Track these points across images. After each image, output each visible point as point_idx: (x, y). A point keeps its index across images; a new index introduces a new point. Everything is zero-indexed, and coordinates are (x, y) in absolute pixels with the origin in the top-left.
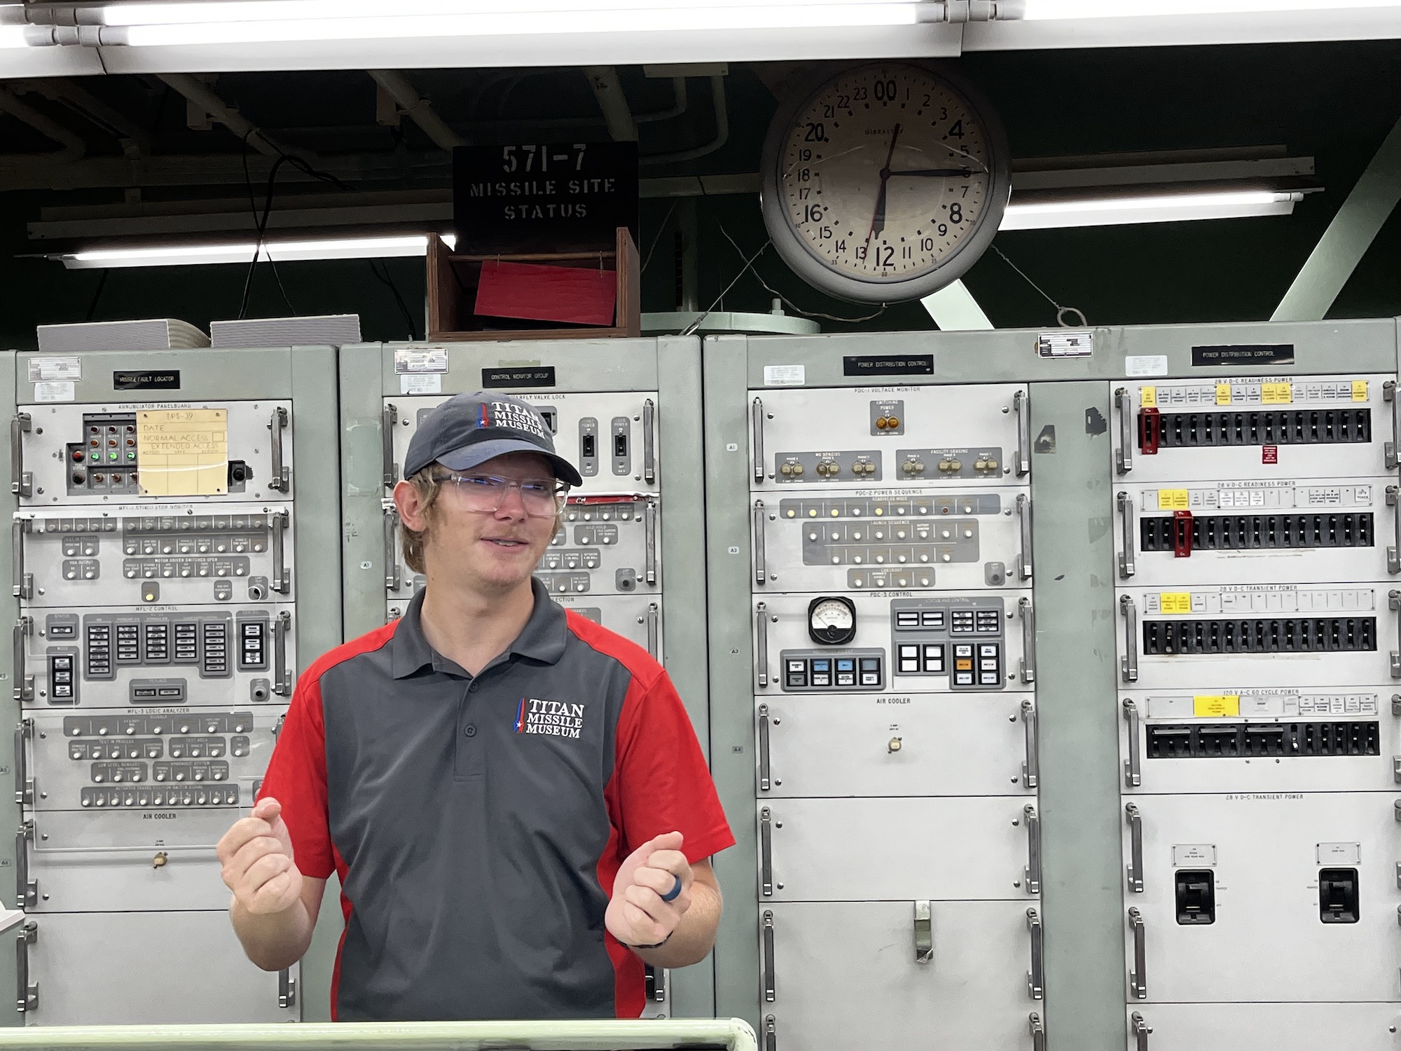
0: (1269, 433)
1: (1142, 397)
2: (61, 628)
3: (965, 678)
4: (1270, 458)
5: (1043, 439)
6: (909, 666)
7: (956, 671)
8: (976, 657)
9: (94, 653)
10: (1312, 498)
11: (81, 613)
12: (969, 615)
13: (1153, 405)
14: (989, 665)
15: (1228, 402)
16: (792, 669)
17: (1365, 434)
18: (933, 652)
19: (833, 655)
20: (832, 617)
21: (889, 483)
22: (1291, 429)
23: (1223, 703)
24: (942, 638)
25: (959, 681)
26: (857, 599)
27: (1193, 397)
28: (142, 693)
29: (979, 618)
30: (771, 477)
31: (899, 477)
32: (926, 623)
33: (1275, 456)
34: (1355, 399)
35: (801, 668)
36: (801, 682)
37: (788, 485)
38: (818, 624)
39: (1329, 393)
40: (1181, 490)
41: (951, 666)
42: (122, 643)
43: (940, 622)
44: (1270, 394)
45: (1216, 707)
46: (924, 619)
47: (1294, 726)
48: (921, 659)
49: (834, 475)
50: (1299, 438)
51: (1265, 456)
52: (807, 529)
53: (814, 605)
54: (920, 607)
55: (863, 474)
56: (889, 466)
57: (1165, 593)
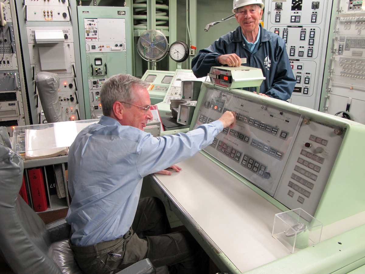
2: (342, 40)
9: (347, 45)
11: (346, 36)
28: (354, 54)
42: (352, 43)
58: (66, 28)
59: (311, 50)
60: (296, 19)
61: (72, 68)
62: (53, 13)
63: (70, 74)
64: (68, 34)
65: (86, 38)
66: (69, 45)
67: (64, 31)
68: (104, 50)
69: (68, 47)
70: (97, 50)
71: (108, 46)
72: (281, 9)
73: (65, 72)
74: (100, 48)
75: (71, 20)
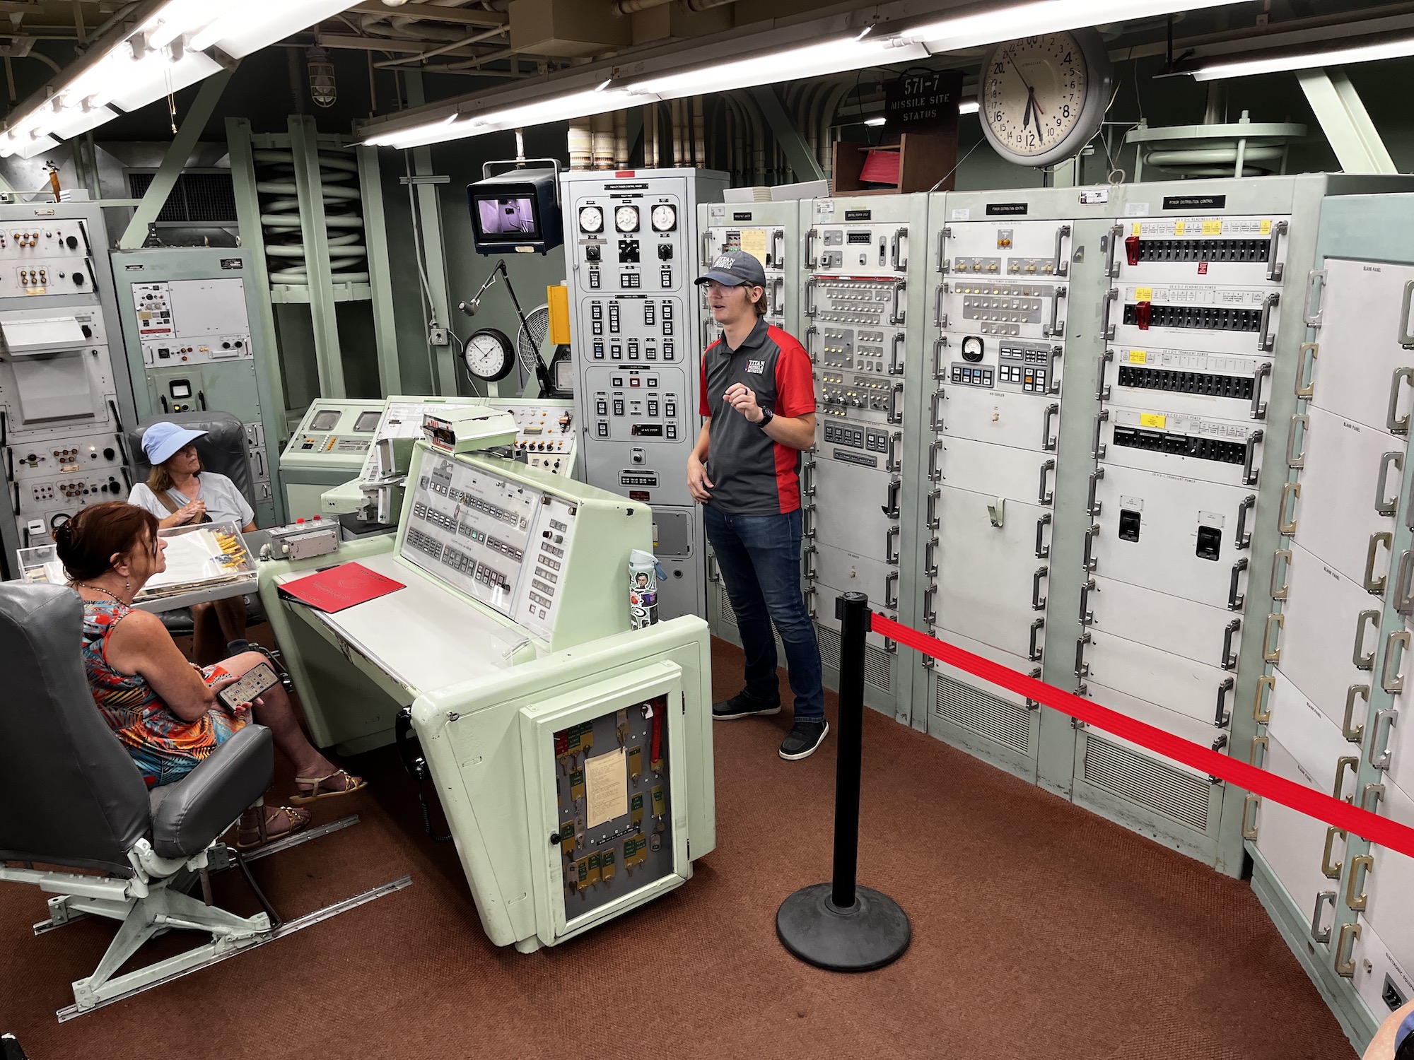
0: (1205, 254)
1: (1132, 229)
3: (1029, 387)
4: (1202, 271)
5: (1078, 254)
6: (1005, 377)
7: (1025, 383)
8: (1034, 377)
10: (1225, 298)
12: (1034, 353)
13: (1137, 235)
14: (1040, 381)
15: (1182, 233)
16: (955, 372)
17: (1265, 257)
18: (1016, 371)
19: (972, 367)
20: (973, 347)
21: (1004, 277)
22: (1218, 252)
23: (1157, 420)
24: (1020, 364)
25: (1026, 388)
26: (986, 339)
27: (1162, 230)
29: (1038, 355)
30: (953, 270)
31: (1008, 274)
32: (1014, 355)
33: (1206, 269)
34: (1261, 232)
35: (959, 372)
36: (958, 379)
37: (960, 275)
38: (968, 351)
39: (1245, 228)
40: (1148, 288)
41: (1023, 379)
43: (1020, 355)
44: (1207, 228)
45: (1152, 421)
46: (1013, 353)
47: (1196, 439)
48: (1010, 373)
49: (980, 271)
50: (1222, 258)
51: (1199, 269)
52: (966, 299)
53: (966, 339)
54: (1012, 346)
55: (991, 271)
56: (1004, 267)
57: (1133, 351)
58: (85, 310)
59: (669, 345)
60: (631, 281)
61: (110, 409)
62: (46, 276)
63: (104, 424)
64: (90, 325)
65: (142, 332)
66: (94, 353)
67: (80, 319)
68: (192, 359)
69: (92, 357)
70: (174, 360)
71: (203, 348)
72: (599, 259)
73: (91, 420)
74: (182, 355)
75: (96, 289)
